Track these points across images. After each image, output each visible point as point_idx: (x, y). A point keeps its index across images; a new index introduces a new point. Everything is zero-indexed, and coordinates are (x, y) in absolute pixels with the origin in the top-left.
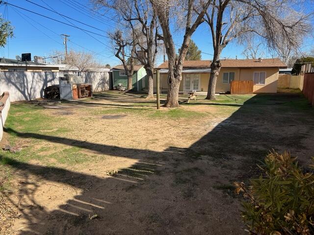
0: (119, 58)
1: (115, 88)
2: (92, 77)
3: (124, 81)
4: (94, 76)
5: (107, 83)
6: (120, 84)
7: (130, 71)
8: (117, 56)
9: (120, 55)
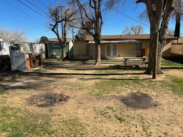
0: (55, 32)
1: (50, 57)
2: (33, 48)
3: (57, 50)
4: (35, 47)
5: (44, 53)
6: (54, 54)
7: (64, 43)
8: (53, 30)
9: (55, 30)
